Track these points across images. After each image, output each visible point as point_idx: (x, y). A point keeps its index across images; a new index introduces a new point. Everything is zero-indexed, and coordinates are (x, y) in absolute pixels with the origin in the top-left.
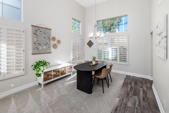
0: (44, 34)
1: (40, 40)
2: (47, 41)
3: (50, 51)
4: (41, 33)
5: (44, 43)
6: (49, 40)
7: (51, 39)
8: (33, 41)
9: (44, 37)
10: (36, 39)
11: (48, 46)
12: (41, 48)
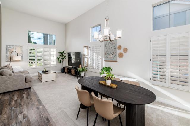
0: (111, 45)
1: (108, 50)
2: (114, 51)
3: (116, 60)
4: (110, 44)
5: (111, 52)
6: (115, 49)
7: (117, 48)
8: (105, 52)
9: (111, 48)
10: (106, 50)
11: (115, 55)
12: (109, 57)
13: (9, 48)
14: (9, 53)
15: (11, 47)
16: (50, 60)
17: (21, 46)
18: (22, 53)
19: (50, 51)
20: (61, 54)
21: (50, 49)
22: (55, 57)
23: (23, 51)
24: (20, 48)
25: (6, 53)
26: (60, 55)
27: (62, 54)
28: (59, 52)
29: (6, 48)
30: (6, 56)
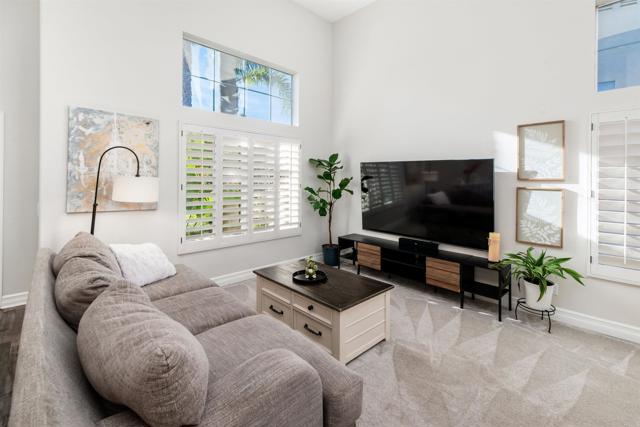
13: (86, 125)
14: (81, 157)
15: (97, 121)
16: (276, 200)
17: (148, 116)
18: (154, 161)
19: (277, 152)
20: (322, 171)
21: (277, 146)
22: (297, 188)
23: (156, 149)
24: (143, 130)
25: (69, 158)
26: (320, 177)
27: (325, 168)
28: (311, 160)
29: (69, 130)
30: (71, 180)
